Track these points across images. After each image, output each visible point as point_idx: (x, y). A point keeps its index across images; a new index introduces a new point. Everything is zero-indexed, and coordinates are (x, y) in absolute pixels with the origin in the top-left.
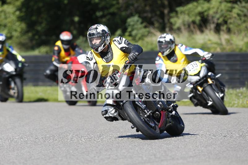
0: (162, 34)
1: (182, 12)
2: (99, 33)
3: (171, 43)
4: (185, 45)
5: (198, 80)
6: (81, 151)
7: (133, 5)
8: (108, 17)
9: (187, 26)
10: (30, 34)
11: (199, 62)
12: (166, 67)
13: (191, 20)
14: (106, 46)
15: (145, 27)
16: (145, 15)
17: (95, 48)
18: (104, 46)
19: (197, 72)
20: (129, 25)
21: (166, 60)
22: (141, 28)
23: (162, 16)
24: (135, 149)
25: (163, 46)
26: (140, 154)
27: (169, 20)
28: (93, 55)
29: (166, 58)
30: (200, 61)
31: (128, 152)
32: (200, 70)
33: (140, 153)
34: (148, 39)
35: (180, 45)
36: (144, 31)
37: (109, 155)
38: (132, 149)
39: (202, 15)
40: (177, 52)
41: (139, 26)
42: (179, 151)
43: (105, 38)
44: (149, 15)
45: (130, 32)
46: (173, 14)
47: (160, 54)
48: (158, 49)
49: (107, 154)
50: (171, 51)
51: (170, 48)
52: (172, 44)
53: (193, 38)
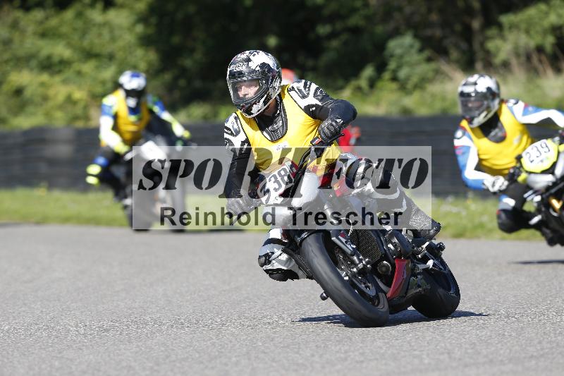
0: (468, 77)
1: (513, 27)
2: (254, 71)
3: (491, 97)
4: (523, 101)
5: (550, 184)
6: (280, 343)
7: (400, 9)
8: (344, 37)
9: (523, 59)
10: (167, 77)
11: (554, 142)
12: (480, 152)
13: (532, 44)
14: (271, 101)
15: (429, 60)
16: (428, 32)
17: (243, 106)
18: (265, 103)
19: (547, 165)
20: (392, 56)
21: (479, 138)
22: (418, 64)
23: (468, 34)
24: (405, 338)
25: (470, 105)
26: (415, 350)
27: (482, 44)
28: (239, 125)
29: (479, 132)
30: (557, 139)
31: (388, 346)
32: (555, 160)
33: (415, 348)
34: (435, 88)
35: (512, 101)
36: (425, 69)
37: (346, 352)
38: (397, 340)
39: (558, 32)
40: (505, 118)
41: (415, 57)
42: (506, 343)
43: (267, 83)
44: (438, 33)
45: (395, 72)
46: (492, 32)
47: (464, 123)
48: (459, 110)
49: (340, 349)
50: (490, 116)
51: (488, 109)
52: (493, 99)
53: (538, 87)
